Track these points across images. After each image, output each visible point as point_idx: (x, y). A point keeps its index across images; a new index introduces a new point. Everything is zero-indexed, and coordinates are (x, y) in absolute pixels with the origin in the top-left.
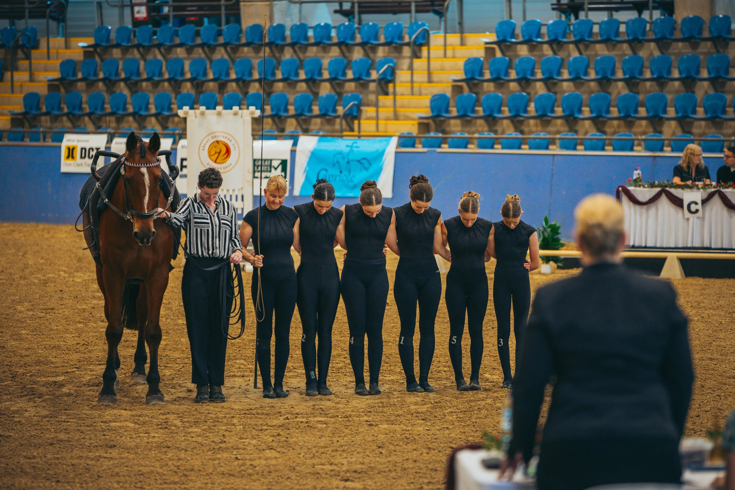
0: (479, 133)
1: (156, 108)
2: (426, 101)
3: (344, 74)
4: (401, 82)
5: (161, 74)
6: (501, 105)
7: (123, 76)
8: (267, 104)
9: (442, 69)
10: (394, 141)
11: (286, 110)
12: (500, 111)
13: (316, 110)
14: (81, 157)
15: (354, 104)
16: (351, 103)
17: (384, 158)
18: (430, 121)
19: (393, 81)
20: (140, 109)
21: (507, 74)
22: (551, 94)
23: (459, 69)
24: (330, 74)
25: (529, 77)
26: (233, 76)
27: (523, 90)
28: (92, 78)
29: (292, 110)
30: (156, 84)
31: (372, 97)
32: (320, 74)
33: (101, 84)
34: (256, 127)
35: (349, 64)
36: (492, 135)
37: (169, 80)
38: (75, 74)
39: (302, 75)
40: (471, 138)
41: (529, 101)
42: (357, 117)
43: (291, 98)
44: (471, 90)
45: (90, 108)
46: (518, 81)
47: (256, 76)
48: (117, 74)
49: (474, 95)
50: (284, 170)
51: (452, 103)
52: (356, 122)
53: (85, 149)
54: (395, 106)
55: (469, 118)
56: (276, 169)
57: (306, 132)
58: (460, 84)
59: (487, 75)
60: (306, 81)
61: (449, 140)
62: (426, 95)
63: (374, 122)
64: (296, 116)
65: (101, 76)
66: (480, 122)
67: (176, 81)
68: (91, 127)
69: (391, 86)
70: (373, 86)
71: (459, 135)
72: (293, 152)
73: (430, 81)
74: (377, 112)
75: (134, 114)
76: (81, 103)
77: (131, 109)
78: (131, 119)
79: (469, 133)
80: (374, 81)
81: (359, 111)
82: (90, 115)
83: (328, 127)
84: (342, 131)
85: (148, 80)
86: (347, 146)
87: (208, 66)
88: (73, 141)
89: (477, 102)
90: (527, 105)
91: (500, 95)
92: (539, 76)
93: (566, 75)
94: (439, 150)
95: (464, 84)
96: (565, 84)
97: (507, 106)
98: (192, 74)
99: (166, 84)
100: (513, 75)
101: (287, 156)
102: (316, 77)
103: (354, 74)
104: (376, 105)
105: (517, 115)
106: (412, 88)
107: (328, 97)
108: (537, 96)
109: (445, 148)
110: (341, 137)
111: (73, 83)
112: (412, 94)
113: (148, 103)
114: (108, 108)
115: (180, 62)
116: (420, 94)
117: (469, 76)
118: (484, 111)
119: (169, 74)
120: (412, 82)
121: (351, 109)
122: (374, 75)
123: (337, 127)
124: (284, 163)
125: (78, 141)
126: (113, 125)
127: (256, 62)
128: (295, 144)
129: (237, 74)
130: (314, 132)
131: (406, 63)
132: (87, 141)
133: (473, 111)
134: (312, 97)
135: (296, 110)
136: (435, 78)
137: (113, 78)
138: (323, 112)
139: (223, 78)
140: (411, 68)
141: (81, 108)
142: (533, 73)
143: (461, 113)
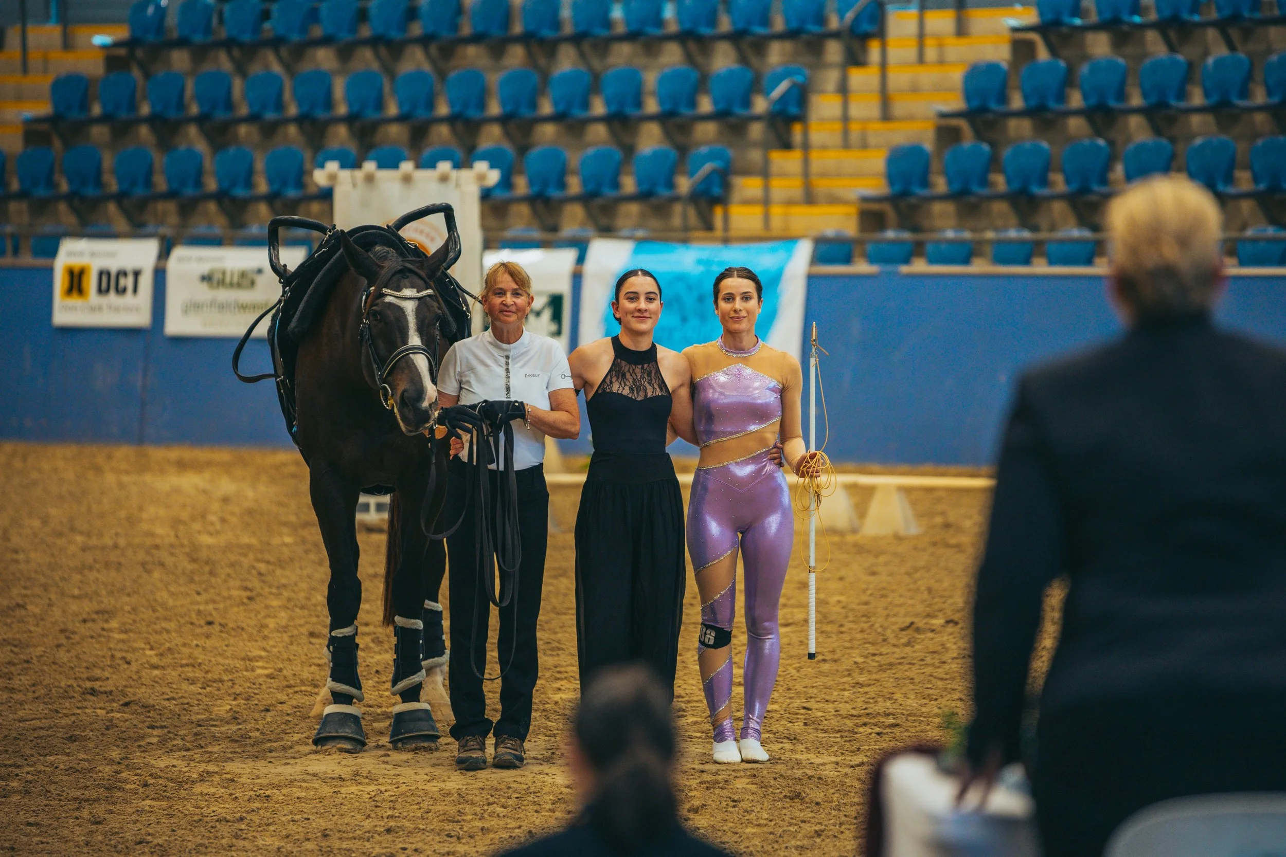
0: (996, 229)
1: (270, 181)
2: (877, 161)
3: (693, 104)
4: (822, 120)
5: (280, 105)
6: (1048, 167)
7: (194, 110)
8: (521, 172)
9: (915, 89)
10: (803, 251)
11: (562, 185)
12: (1044, 181)
13: (629, 184)
14: (100, 291)
15: (714, 171)
16: (707, 167)
17: (779, 288)
18: (887, 208)
19: (802, 118)
20: (234, 184)
21: (1061, 97)
22: (1164, 141)
23: (951, 90)
24: (661, 102)
25: (1112, 103)
26: (443, 110)
27: (1098, 133)
28: (123, 115)
29: (575, 185)
30: (270, 130)
31: (755, 155)
32: (639, 103)
33: (144, 131)
34: (492, 222)
35: (702, 83)
36: (1026, 234)
37: (301, 120)
38: (85, 106)
39: (599, 108)
40: (981, 243)
41: (1111, 159)
42: (722, 200)
43: (574, 158)
44: (979, 135)
45: (120, 182)
46: (1087, 113)
47: (494, 109)
48: (181, 105)
49: (986, 147)
50: (557, 317)
51: (935, 165)
52: (718, 212)
53: (109, 274)
54: (806, 173)
55: (972, 199)
56: (538, 314)
57: (607, 231)
58: (954, 122)
59: (1017, 102)
60: (608, 120)
61: (929, 248)
62: (878, 147)
63: (758, 210)
64: (587, 199)
65: (145, 110)
66: (1000, 208)
67: (314, 121)
68: (121, 224)
69: (797, 130)
70: (756, 130)
71: (950, 234)
72: (577, 278)
73: (886, 116)
74: (767, 188)
75: (220, 197)
76: (99, 172)
77: (212, 185)
78: (212, 207)
79: (973, 230)
80: (757, 118)
81: (727, 186)
82: (120, 198)
83: (655, 223)
84: (686, 228)
85: (252, 118)
86: (699, 262)
87: (387, 88)
88: (81, 254)
89: (994, 163)
90: (1108, 167)
91: (1045, 145)
92: (1136, 100)
93: (1197, 98)
94: (905, 269)
95: (963, 124)
96: (1196, 120)
97: (1063, 171)
98: (350, 105)
99: (292, 130)
100: (1076, 100)
101: (564, 287)
102: (631, 111)
103: (715, 102)
104: (765, 173)
105: (1084, 190)
106: (846, 133)
107: (656, 155)
108: (1131, 147)
109: (920, 266)
110: (685, 241)
111: (80, 128)
112: (846, 145)
113: (250, 172)
114: (161, 184)
115: (323, 80)
116: (864, 146)
117: (976, 103)
118: (1009, 181)
119: (300, 105)
120: (846, 119)
121: (707, 179)
122: (760, 105)
123: (677, 221)
124: (556, 302)
125: (93, 254)
126: (173, 219)
127: (494, 79)
128: (581, 260)
129: (451, 104)
130: (625, 232)
131: (831, 77)
132: (112, 255)
133: (984, 182)
134: (618, 155)
135: (584, 183)
136: (899, 107)
137: (172, 114)
138: (645, 187)
139: (421, 114)
140: (843, 89)
141: (98, 182)
142: (1122, 95)
143: (957, 186)
